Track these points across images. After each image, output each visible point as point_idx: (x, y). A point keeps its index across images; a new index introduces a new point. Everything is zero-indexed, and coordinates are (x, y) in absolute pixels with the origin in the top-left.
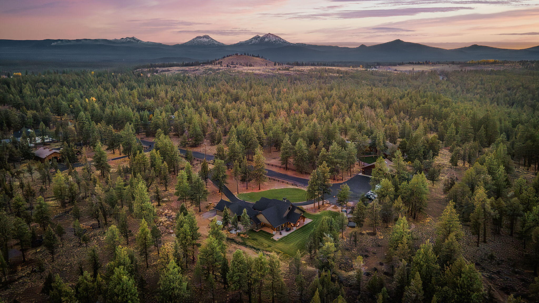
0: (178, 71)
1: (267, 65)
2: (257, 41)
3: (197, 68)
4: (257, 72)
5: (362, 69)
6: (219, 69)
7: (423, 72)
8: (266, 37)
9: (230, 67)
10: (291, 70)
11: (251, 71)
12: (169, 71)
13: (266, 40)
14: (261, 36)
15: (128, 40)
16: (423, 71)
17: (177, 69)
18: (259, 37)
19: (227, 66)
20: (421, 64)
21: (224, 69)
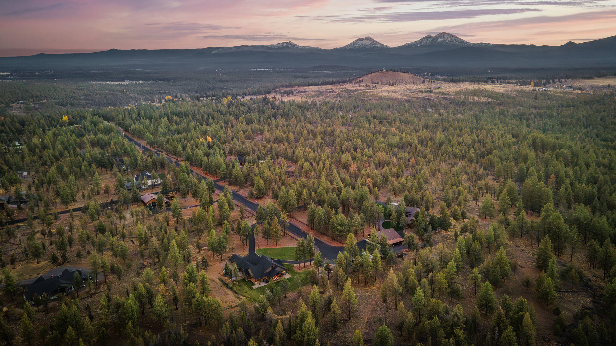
0: (315, 92)
1: (414, 83)
2: (428, 42)
4: (393, 95)
6: (356, 90)
8: (439, 37)
11: (386, 94)
12: (306, 92)
13: (439, 40)
14: (433, 35)
15: (285, 45)
17: (314, 89)
18: (430, 37)
19: (366, 86)
21: (362, 90)
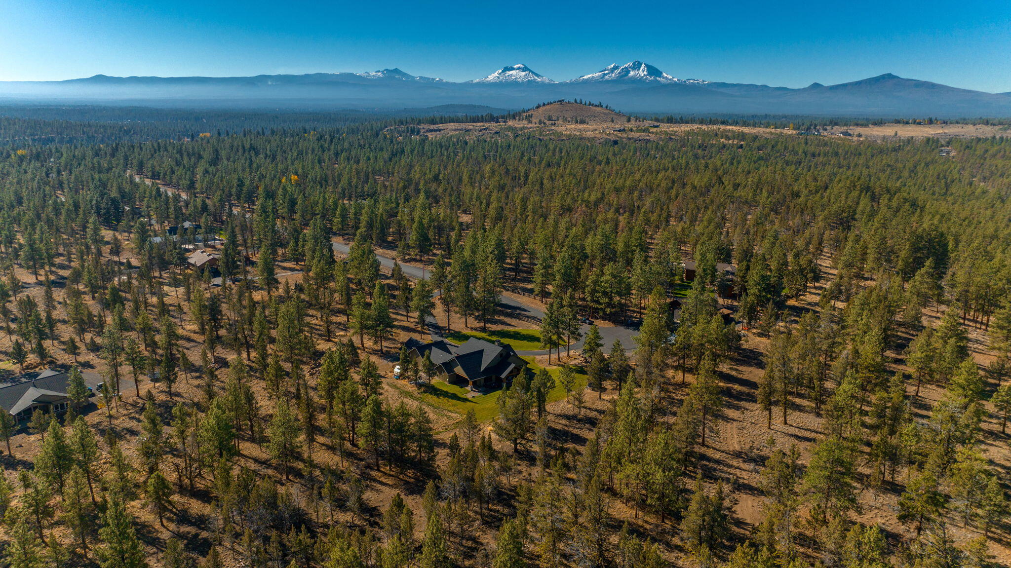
0: (455, 130)
1: (612, 122)
2: (613, 75)
3: (487, 125)
5: (791, 132)
7: (910, 140)
9: (545, 124)
10: (652, 133)
12: (440, 130)
16: (912, 137)
17: (454, 127)
19: (540, 123)
20: (919, 123)
21: (533, 127)
